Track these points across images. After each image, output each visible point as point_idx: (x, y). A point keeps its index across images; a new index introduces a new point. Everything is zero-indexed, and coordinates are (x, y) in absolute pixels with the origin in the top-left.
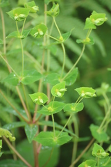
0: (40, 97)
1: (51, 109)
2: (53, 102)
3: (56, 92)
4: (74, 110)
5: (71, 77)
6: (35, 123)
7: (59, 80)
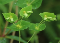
0: (11, 16)
1: (19, 27)
2: (21, 21)
3: (24, 13)
4: (38, 29)
5: (37, 3)
6: (4, 36)
7: (27, 4)
